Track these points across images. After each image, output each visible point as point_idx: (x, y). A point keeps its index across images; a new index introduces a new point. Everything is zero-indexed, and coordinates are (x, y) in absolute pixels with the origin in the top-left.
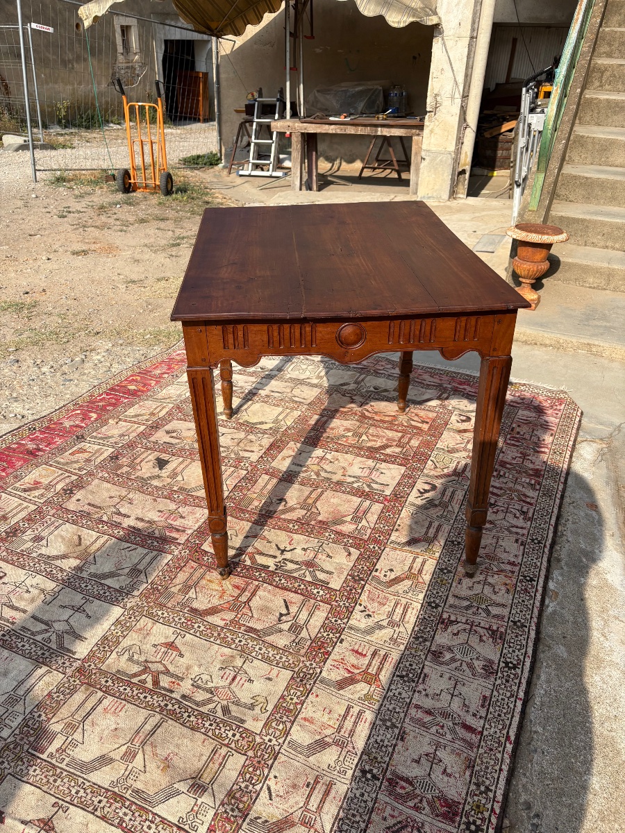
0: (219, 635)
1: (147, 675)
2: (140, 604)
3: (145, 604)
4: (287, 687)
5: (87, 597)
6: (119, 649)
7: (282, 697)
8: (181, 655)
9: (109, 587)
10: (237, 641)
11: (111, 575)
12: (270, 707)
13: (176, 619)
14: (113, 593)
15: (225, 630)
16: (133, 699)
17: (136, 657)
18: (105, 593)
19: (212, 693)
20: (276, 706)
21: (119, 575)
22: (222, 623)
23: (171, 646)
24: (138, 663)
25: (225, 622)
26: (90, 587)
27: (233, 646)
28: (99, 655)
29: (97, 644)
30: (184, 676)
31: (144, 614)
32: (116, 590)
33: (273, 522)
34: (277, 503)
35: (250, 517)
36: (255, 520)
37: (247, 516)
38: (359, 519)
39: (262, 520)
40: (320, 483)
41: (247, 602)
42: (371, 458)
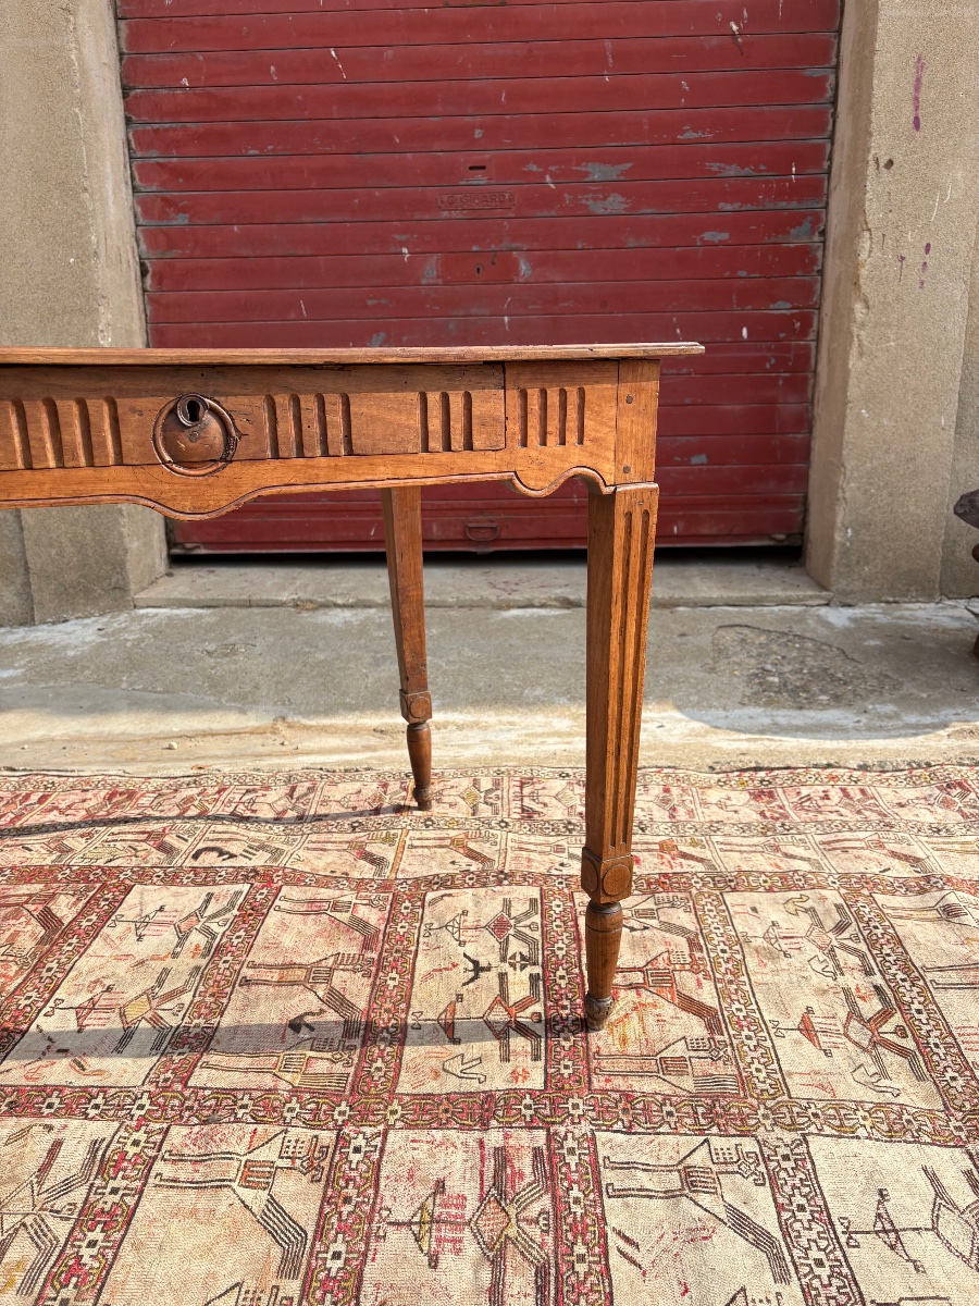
0: (731, 982)
1: (886, 1036)
2: (768, 1123)
3: (762, 1111)
4: (752, 890)
5: (843, 1239)
6: (881, 1099)
7: (770, 890)
8: (809, 1010)
9: (779, 1208)
10: (726, 956)
11: (741, 1223)
12: (795, 894)
13: (753, 1043)
14: (788, 1189)
15: (718, 976)
16: (938, 1024)
17: (873, 1069)
18: (801, 1208)
19: (833, 950)
20: (790, 889)
21: (730, 1208)
22: (708, 986)
23: (807, 1029)
24: (878, 1060)
25: (703, 981)
26: (815, 1254)
27: (739, 957)
28: (928, 1124)
29: (916, 1141)
30: (839, 990)
31: (786, 1098)
32: (775, 1187)
33: (385, 1016)
34: (312, 1029)
35: (383, 1058)
36: (390, 1044)
37: (379, 1064)
38: (336, 906)
39: (385, 1034)
40: (211, 982)
41: (640, 970)
42: (95, 932)
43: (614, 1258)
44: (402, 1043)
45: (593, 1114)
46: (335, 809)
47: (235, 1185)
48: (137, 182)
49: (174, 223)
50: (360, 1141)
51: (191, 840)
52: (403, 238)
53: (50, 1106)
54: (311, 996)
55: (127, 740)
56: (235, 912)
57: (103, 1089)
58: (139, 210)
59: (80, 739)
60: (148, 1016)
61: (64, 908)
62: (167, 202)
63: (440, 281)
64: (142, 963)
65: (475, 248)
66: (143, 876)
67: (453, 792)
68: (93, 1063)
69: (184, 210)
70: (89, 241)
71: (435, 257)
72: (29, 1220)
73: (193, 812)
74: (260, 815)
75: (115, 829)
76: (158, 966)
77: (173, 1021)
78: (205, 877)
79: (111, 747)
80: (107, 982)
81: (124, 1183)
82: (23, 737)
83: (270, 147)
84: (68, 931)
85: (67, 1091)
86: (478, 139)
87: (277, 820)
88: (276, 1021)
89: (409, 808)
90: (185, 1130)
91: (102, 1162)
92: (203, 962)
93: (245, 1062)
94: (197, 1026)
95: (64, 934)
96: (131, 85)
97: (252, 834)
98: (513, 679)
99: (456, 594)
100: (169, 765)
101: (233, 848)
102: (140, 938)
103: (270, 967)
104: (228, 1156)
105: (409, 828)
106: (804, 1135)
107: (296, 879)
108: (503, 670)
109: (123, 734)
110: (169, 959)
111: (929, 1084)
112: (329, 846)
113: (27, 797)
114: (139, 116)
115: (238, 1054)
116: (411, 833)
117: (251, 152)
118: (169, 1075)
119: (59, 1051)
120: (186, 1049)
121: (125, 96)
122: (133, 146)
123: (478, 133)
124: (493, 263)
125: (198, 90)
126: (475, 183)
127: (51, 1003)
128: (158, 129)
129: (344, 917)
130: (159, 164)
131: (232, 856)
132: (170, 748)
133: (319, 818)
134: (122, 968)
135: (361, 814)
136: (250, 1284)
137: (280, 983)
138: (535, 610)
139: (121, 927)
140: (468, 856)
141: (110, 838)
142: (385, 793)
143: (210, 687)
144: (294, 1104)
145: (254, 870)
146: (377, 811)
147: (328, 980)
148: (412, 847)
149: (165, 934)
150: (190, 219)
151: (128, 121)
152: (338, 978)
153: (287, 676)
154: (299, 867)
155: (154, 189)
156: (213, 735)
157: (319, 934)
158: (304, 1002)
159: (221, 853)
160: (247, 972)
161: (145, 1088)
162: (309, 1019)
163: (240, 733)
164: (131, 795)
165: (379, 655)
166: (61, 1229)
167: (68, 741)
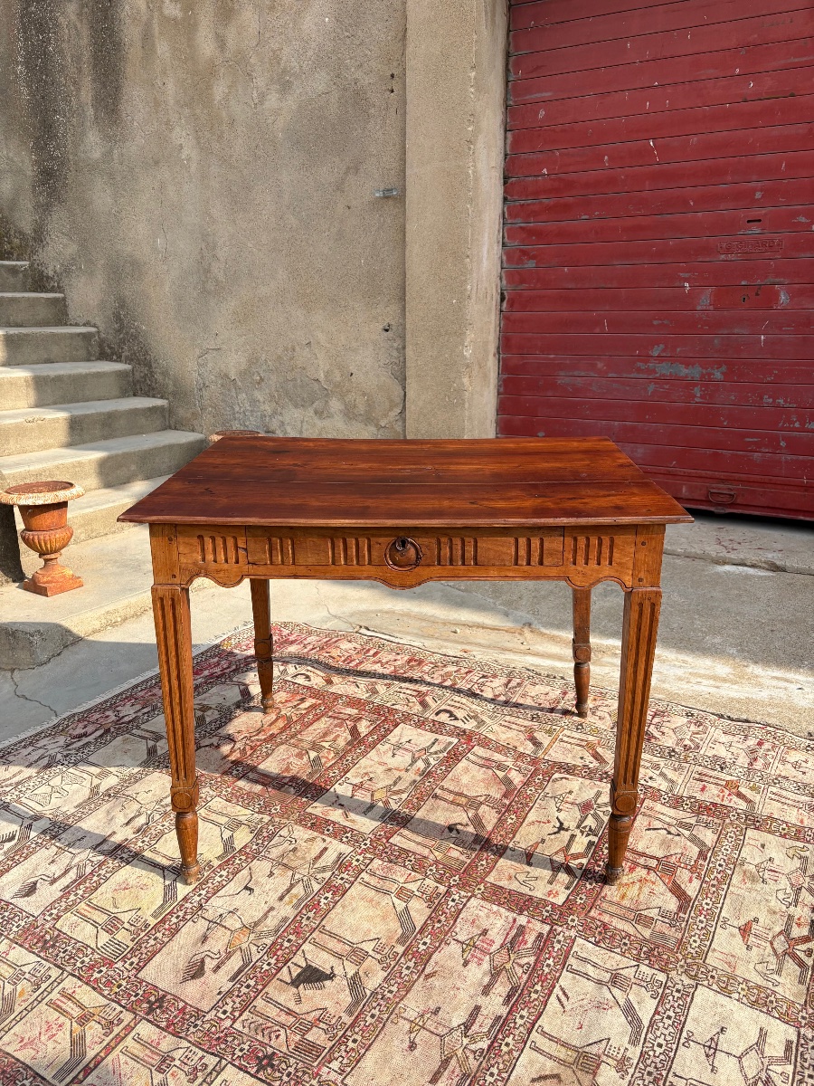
0: (713, 886)
1: (798, 952)
2: (680, 970)
3: (682, 963)
4: (769, 832)
5: (682, 1041)
6: (764, 983)
7: (784, 836)
8: (756, 920)
9: (657, 1012)
10: (720, 868)
11: (629, 1010)
12: (801, 845)
13: (702, 926)
14: (668, 1006)
15: (707, 879)
17: (774, 967)
18: (669, 1017)
19: (800, 889)
20: (798, 840)
21: (628, 1001)
22: (696, 883)
23: (745, 931)
24: (780, 963)
25: (695, 879)
26: (661, 1040)
27: (730, 872)
28: (784, 1007)
29: (768, 1013)
30: (786, 914)
31: (701, 961)
32: (661, 1002)
33: (499, 838)
34: (459, 833)
35: (487, 860)
36: (494, 854)
37: (484, 863)
38: (500, 766)
39: (494, 848)
40: (419, 791)
41: (657, 859)
42: (373, 746)
43: (553, 999)
44: (500, 856)
45: (581, 928)
46: (529, 702)
47: (392, 895)
48: (506, 239)
49: (526, 266)
50: (456, 897)
51: (439, 702)
52: (687, 275)
53: (328, 830)
54: (465, 815)
55: (433, 621)
56: (446, 755)
57: (352, 830)
58: (504, 258)
59: (408, 615)
60: (384, 800)
61: (364, 727)
62: (524, 252)
63: (711, 308)
64: (390, 770)
65: (743, 283)
66: (407, 718)
67: (606, 709)
68: (352, 816)
69: (534, 257)
70: (465, 289)
71: (710, 289)
72: (305, 879)
73: (448, 683)
74: (485, 695)
75: (403, 685)
76: (397, 774)
77: (394, 806)
78: (438, 728)
79: (424, 624)
80: (372, 775)
81: (347, 877)
82: (380, 608)
83: (596, 213)
84: (362, 741)
85: (337, 826)
86: (758, 200)
87: (492, 701)
88: (442, 823)
89: (573, 714)
90: (380, 862)
91: (341, 864)
92: (418, 778)
93: (419, 839)
94: (404, 812)
95: (360, 742)
96: (510, 175)
97: (474, 707)
98: (702, 626)
99: (685, 546)
100: (450, 644)
101: (460, 714)
102: (394, 755)
103: (451, 792)
104: (395, 881)
105: (566, 727)
106: (697, 984)
107: (485, 743)
108: (697, 617)
109: (432, 616)
110: (403, 772)
111: (803, 988)
112: (514, 726)
113: (369, 650)
114: (512, 196)
115: (418, 833)
116: (565, 731)
117: (583, 217)
118: (382, 833)
119: (340, 804)
120: (395, 823)
121: (505, 183)
122: (506, 216)
123: (758, 195)
124: (757, 294)
125: (553, 176)
126: (750, 232)
127: (343, 779)
128: (523, 205)
129: (501, 774)
130: (521, 227)
131: (456, 719)
132: (455, 632)
133: (517, 705)
134: (380, 769)
135: (542, 710)
136: (383, 941)
137: (452, 803)
138: (745, 568)
139: (387, 746)
140: (593, 756)
141: (399, 690)
142: (563, 698)
143: (493, 592)
144: (434, 868)
145: (464, 731)
146: (552, 710)
147: (477, 809)
148: (562, 741)
149: (406, 757)
150: (536, 263)
151: (505, 199)
152: (483, 808)
153: (542, 593)
154: (490, 736)
155: (516, 244)
156: (483, 628)
157: (484, 779)
158: (460, 817)
159: (451, 714)
160: (438, 791)
161: (370, 836)
162: (459, 827)
163: (499, 630)
164: (420, 662)
165: (609, 588)
166: (316, 887)
167: (402, 615)
